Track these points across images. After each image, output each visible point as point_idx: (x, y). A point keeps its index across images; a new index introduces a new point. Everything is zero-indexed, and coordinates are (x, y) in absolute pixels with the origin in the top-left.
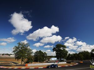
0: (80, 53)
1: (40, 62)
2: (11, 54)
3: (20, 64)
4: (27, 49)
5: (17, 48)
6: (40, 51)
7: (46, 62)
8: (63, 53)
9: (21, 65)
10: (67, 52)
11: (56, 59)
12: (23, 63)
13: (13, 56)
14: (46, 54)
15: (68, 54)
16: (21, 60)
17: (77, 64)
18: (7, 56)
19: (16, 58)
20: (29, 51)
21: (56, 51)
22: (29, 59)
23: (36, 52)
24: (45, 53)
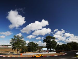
0: (68, 44)
1: (32, 52)
3: (16, 53)
4: (21, 41)
5: (13, 40)
6: (32, 42)
7: (37, 52)
8: (52, 44)
9: (17, 55)
10: (56, 43)
11: (46, 49)
12: (18, 52)
13: (10, 47)
14: (38, 45)
15: (57, 45)
16: (17, 50)
17: (66, 53)
18: (6, 47)
19: (13, 49)
20: (23, 42)
21: (46, 42)
22: (23, 49)
23: (29, 44)
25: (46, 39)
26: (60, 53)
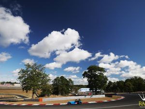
0: (127, 80)
1: (62, 95)
2: (15, 83)
3: (31, 98)
4: (41, 75)
6: (62, 77)
7: (71, 96)
9: (32, 100)
10: (106, 78)
11: (88, 89)
12: (35, 96)
14: (72, 82)
16: (31, 91)
17: (123, 97)
18: (10, 86)
19: (23, 89)
20: (44, 77)
21: (89, 77)
22: (44, 90)
23: (55, 80)
26: (113, 96)
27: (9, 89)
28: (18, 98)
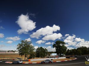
0: (78, 49)
1: (41, 57)
2: (15, 51)
3: (24, 59)
4: (29, 46)
5: (21, 45)
6: (41, 48)
7: (47, 58)
8: (62, 49)
9: (25, 61)
10: (66, 48)
11: (56, 54)
12: (26, 58)
13: (18, 52)
15: (67, 49)
16: (24, 56)
17: (76, 58)
18: (12, 53)
19: (20, 54)
20: (31, 48)
21: (56, 47)
22: (31, 55)
23: (38, 49)
24: (46, 49)
25: (56, 44)
26: (70, 58)
27: (12, 54)
28: (17, 59)
